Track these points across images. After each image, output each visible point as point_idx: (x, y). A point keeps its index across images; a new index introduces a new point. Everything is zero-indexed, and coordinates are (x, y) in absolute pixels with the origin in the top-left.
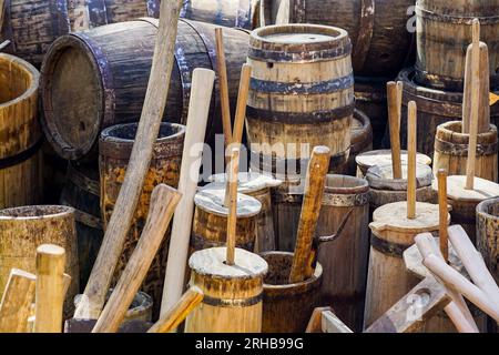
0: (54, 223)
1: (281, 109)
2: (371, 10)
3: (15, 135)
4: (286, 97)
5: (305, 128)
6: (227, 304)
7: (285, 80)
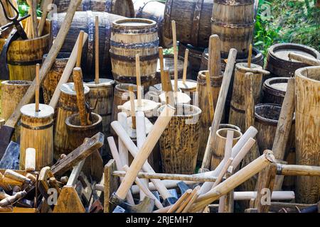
0: (18, 87)
1: (116, 53)
2: (198, 17)
3: (34, 52)
4: (118, 49)
5: (125, 63)
6: (31, 128)
7: (117, 41)
